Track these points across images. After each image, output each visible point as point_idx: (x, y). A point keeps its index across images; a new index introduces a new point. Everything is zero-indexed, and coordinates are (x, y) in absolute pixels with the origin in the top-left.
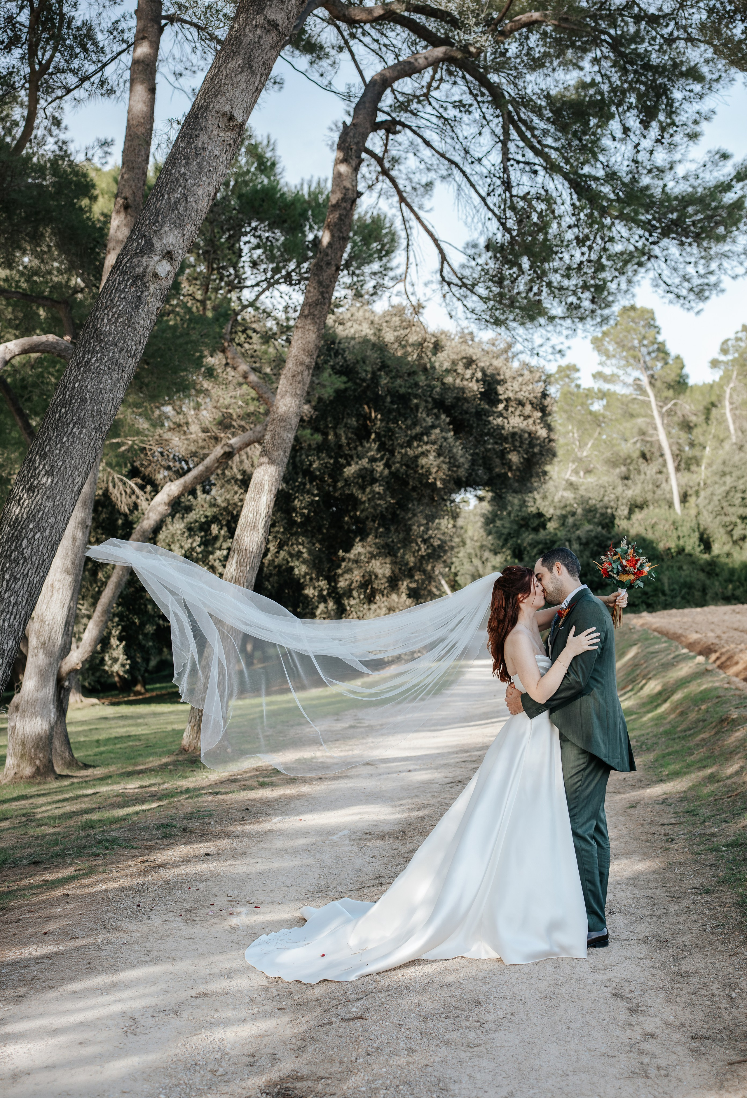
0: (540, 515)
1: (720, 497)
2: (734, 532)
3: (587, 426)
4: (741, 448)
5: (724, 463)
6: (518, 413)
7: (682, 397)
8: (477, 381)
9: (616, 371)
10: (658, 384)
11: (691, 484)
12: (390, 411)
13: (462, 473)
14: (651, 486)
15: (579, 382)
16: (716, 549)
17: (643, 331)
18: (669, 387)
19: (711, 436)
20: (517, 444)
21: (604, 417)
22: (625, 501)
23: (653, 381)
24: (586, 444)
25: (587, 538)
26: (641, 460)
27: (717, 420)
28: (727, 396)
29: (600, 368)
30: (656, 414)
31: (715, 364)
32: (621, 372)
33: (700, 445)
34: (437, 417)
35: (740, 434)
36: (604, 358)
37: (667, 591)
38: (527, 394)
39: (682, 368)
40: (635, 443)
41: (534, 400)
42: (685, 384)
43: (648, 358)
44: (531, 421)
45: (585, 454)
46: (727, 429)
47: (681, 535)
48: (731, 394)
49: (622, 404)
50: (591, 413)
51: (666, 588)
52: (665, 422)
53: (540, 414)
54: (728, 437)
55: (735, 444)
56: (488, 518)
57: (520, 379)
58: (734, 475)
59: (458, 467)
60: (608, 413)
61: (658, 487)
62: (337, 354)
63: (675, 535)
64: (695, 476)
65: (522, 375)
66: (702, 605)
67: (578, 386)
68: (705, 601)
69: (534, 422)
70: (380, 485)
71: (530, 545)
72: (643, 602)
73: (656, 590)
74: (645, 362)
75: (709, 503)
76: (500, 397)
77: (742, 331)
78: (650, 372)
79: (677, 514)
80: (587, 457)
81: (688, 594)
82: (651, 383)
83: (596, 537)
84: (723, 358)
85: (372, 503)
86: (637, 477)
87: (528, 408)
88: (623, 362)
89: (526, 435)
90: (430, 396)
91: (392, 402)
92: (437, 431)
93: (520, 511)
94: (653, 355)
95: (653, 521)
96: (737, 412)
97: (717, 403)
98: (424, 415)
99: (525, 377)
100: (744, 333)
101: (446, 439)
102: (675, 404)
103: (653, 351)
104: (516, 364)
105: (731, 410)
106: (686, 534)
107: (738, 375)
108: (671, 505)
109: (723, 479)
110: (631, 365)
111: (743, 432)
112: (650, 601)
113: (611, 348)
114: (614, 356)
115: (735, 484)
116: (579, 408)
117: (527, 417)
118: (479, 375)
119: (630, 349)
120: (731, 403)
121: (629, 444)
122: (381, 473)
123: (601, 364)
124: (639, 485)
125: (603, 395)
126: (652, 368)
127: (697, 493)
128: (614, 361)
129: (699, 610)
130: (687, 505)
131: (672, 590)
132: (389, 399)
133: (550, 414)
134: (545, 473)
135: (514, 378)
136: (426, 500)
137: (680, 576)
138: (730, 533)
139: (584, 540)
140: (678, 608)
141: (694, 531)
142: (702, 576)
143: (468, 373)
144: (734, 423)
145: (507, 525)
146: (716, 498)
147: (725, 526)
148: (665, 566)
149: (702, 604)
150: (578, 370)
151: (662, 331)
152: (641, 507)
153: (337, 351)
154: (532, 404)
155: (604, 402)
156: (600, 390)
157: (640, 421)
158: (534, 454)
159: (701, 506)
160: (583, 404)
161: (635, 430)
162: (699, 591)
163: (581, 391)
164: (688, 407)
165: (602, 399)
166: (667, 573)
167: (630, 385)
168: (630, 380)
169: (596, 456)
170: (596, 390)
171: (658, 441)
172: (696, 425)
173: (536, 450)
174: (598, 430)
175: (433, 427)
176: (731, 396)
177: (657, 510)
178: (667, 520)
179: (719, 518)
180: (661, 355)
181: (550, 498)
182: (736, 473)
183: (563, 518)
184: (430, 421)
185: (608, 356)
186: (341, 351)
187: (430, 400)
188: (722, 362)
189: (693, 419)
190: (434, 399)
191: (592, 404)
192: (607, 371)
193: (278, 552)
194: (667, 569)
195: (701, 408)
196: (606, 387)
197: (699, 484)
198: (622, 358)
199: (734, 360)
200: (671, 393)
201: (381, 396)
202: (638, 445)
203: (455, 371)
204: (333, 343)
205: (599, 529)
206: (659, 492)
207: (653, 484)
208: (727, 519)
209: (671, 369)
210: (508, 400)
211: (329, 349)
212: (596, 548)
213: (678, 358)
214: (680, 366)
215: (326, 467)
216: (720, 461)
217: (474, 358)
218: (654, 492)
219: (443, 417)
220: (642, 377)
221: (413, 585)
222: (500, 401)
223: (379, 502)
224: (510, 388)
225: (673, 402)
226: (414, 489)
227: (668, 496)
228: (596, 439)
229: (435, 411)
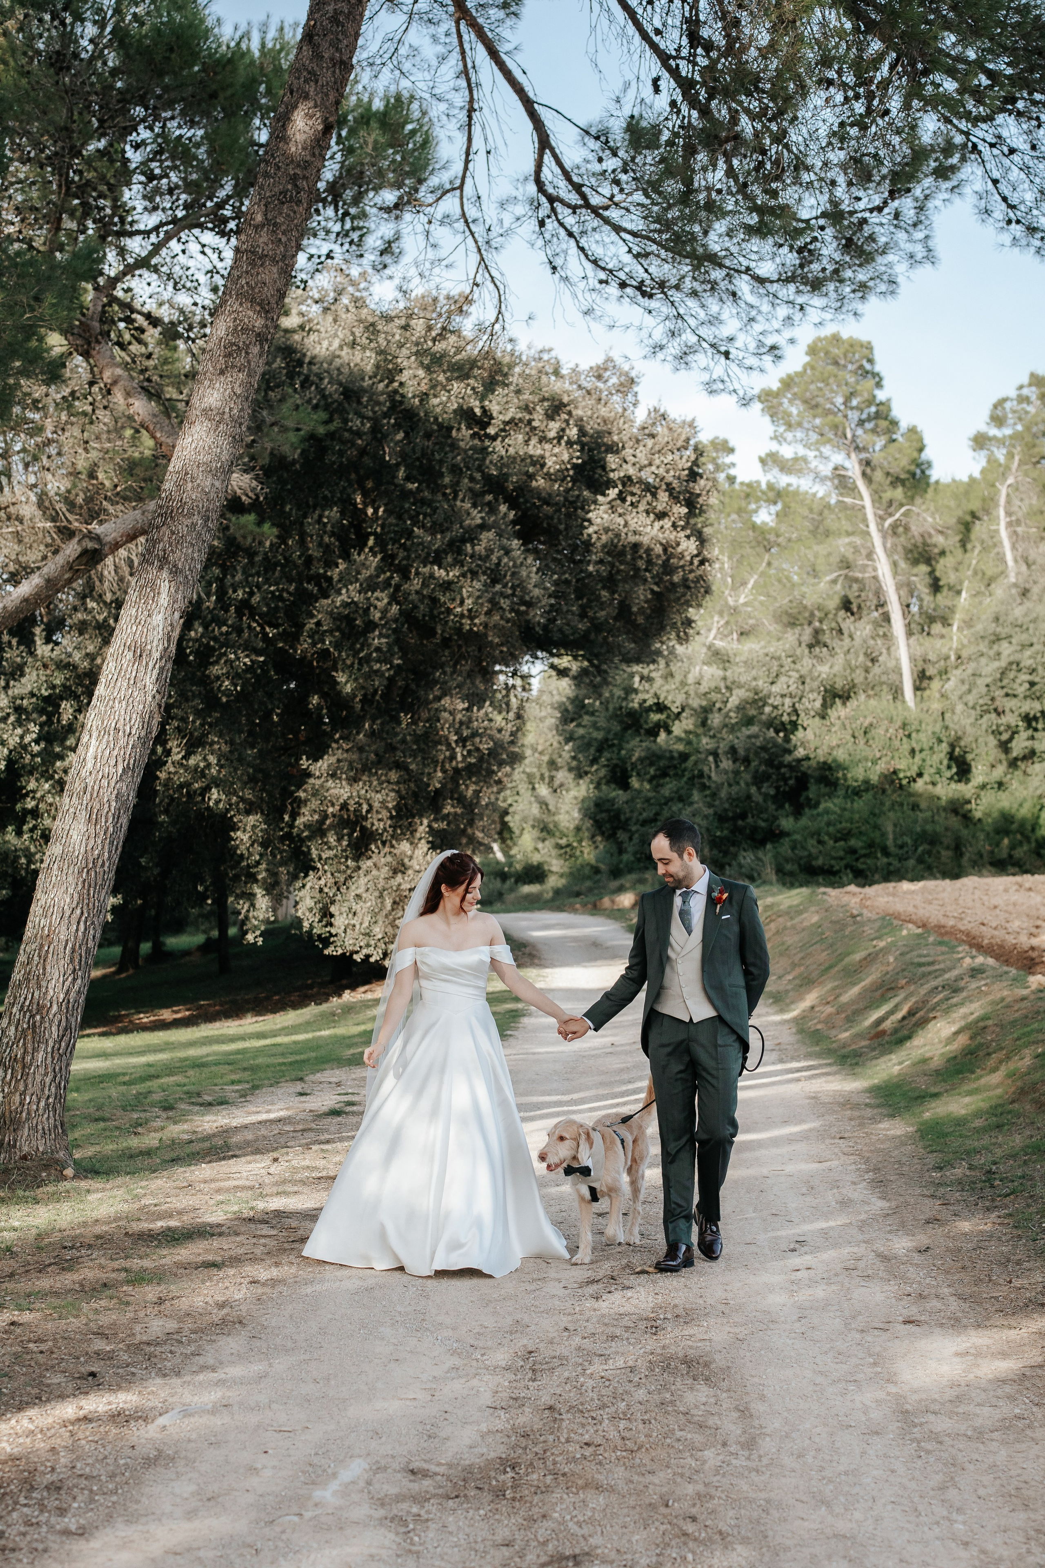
0: (660, 707)
1: (988, 680)
2: (1013, 744)
3: (748, 550)
4: (1025, 593)
5: (997, 619)
6: (642, 507)
7: (918, 501)
8: (570, 443)
9: (802, 451)
10: (878, 475)
11: (932, 657)
12: (406, 494)
13: (537, 616)
14: (861, 658)
15: (732, 472)
16: (980, 774)
17: (852, 380)
18: (897, 481)
19: (970, 573)
20: (642, 564)
21: (778, 536)
22: (816, 684)
23: (868, 471)
24: (744, 583)
25: (747, 750)
26: (842, 613)
27: (982, 542)
28: (1002, 500)
29: (774, 446)
30: (873, 528)
31: (980, 441)
32: (811, 454)
33: (950, 588)
34: (492, 509)
35: (1024, 568)
36: (782, 429)
37: (892, 849)
38: (661, 471)
39: (921, 450)
40: (834, 582)
41: (675, 484)
42: (925, 476)
43: (859, 432)
44: (667, 523)
45: (742, 600)
46: (1002, 559)
47: (917, 749)
48: (1008, 495)
49: (811, 510)
50: (754, 527)
51: (890, 843)
52: (889, 545)
53: (685, 510)
54: (1003, 573)
55: (1015, 585)
56: (566, 710)
57: (650, 442)
58: (1014, 641)
59: (530, 604)
60: (783, 528)
61: (873, 661)
62: (306, 383)
63: (906, 747)
64: (938, 643)
65: (653, 436)
66: (956, 876)
67: (731, 479)
68: (960, 866)
69: (674, 526)
70: (381, 636)
71: (641, 760)
72: (847, 866)
73: (871, 845)
74: (854, 436)
75: (970, 691)
76: (612, 475)
77: (1030, 385)
78: (864, 455)
79: (907, 709)
80: (745, 604)
81: (929, 853)
82: (864, 474)
83: (763, 748)
84: (994, 432)
85: (366, 669)
86: (835, 643)
87: (663, 496)
88: (814, 437)
89: (658, 549)
90: (480, 469)
91: (408, 478)
92: (491, 534)
93: (625, 699)
94: (869, 426)
95: (866, 724)
96: (1019, 530)
97: (979, 514)
98: (467, 505)
99: (659, 438)
100: (1034, 389)
101: (507, 552)
102: (906, 514)
103: (869, 419)
104: (640, 415)
105: (1009, 524)
106: (926, 746)
107: (1021, 463)
108: (897, 692)
109: (996, 647)
110: (829, 441)
111: (1028, 565)
112: (860, 866)
113: (794, 411)
114: (800, 424)
115: (1017, 657)
116: (734, 516)
117: (661, 516)
118: (573, 432)
119: (829, 412)
120: (1009, 514)
121: (823, 585)
122: (384, 612)
123: (776, 438)
124: (840, 660)
125: (776, 495)
126: (865, 449)
127: (944, 673)
128: (799, 434)
129: (946, 884)
130: (927, 693)
131: (901, 847)
132: (401, 473)
133: (702, 511)
134: (689, 623)
135: (638, 441)
136: (466, 666)
137: (915, 821)
138: (1005, 746)
139: (741, 752)
140: (912, 880)
141: (940, 741)
142: (954, 822)
143: (554, 427)
144: (1014, 547)
145: (602, 723)
146: (981, 682)
147: (996, 733)
148: (888, 804)
149: (955, 874)
150: (732, 451)
151: (885, 383)
152: (845, 696)
153: (307, 378)
154: (669, 488)
155: (779, 506)
156: (771, 487)
157: (842, 545)
158: (673, 585)
159: (954, 697)
160: (740, 511)
161: (835, 559)
162: (948, 848)
163: (737, 486)
164: (930, 519)
165: (775, 503)
166: (891, 814)
167: (826, 477)
168: (826, 469)
169: (762, 603)
170: (764, 486)
171: (875, 578)
172: (943, 553)
173: (676, 579)
174: (767, 557)
175: (483, 527)
176: (1009, 502)
177: (873, 702)
178: (891, 720)
179: (986, 717)
180: (883, 424)
181: (678, 678)
182: (1020, 638)
183: (704, 714)
184: (477, 517)
185: (789, 426)
186: (313, 378)
187: (478, 476)
188: (994, 438)
189: (940, 540)
190: (487, 478)
191: (756, 511)
192: (787, 452)
193: (186, 757)
194: (892, 808)
195: (953, 521)
196: (784, 480)
197: (947, 658)
198: (814, 428)
199: (1015, 437)
200: (899, 493)
201: (387, 465)
202: (839, 587)
203: (530, 422)
204: (300, 363)
205: (771, 733)
206: (876, 670)
207: (865, 654)
208: (1004, 720)
209: (900, 451)
210: (627, 480)
211: (291, 375)
212: (763, 768)
213: (913, 430)
214: (916, 445)
215: (281, 598)
216: (987, 616)
217: (566, 399)
218: (867, 671)
219: (503, 508)
220: (847, 464)
221: (443, 825)
222: (610, 484)
223: (377, 666)
224: (630, 459)
225: (903, 510)
226: (446, 642)
227: (893, 677)
228: (762, 574)
229: (489, 498)
